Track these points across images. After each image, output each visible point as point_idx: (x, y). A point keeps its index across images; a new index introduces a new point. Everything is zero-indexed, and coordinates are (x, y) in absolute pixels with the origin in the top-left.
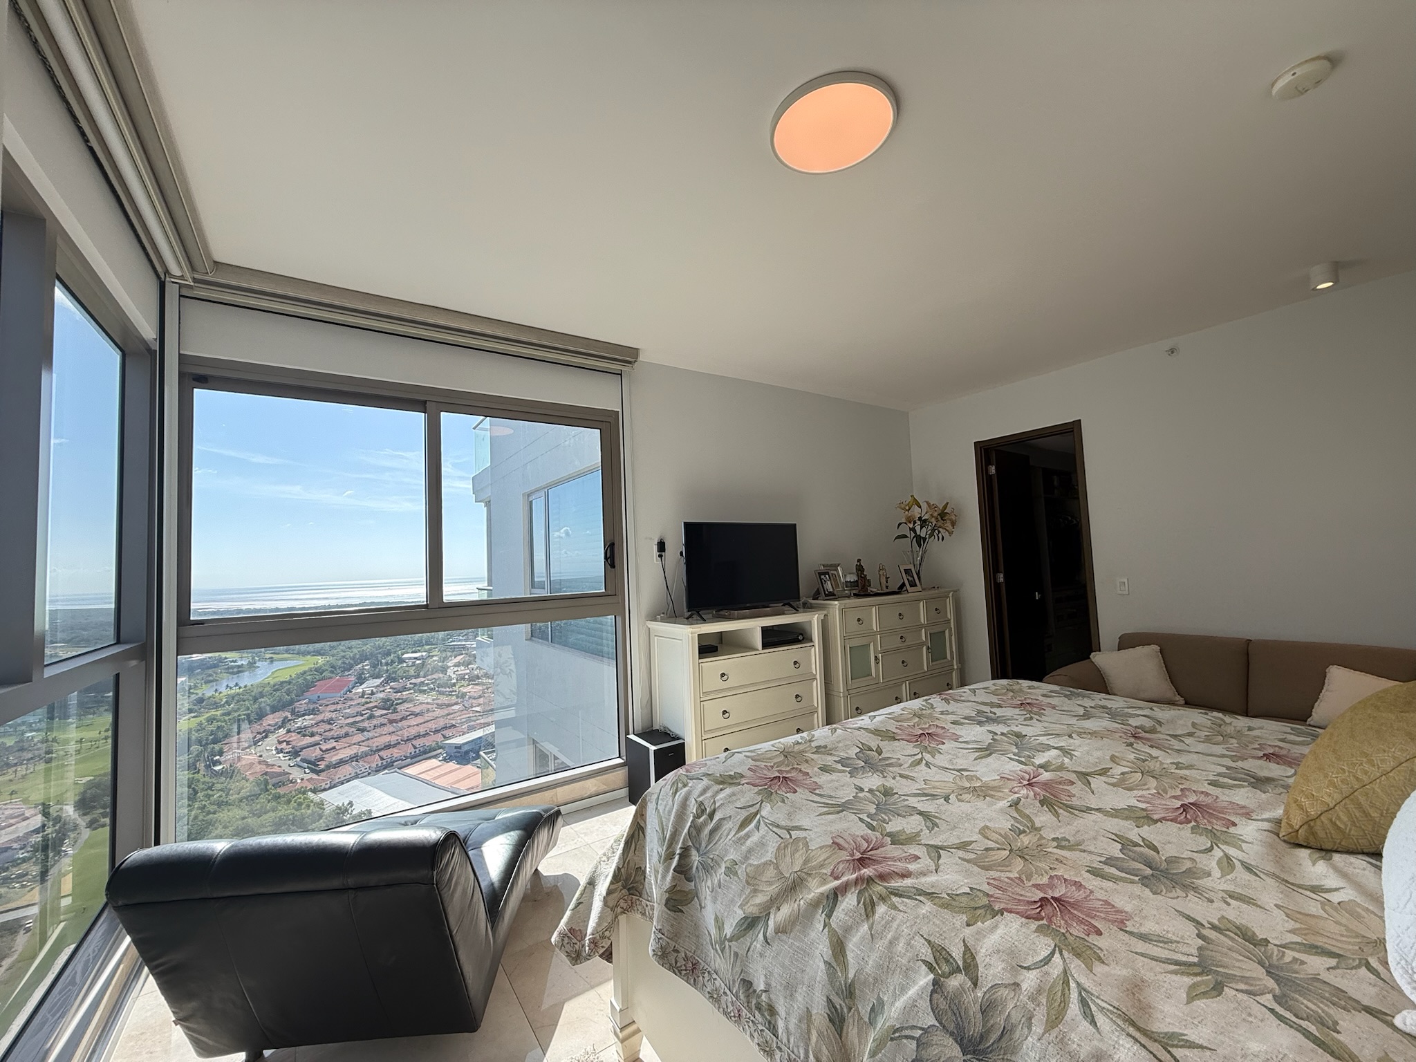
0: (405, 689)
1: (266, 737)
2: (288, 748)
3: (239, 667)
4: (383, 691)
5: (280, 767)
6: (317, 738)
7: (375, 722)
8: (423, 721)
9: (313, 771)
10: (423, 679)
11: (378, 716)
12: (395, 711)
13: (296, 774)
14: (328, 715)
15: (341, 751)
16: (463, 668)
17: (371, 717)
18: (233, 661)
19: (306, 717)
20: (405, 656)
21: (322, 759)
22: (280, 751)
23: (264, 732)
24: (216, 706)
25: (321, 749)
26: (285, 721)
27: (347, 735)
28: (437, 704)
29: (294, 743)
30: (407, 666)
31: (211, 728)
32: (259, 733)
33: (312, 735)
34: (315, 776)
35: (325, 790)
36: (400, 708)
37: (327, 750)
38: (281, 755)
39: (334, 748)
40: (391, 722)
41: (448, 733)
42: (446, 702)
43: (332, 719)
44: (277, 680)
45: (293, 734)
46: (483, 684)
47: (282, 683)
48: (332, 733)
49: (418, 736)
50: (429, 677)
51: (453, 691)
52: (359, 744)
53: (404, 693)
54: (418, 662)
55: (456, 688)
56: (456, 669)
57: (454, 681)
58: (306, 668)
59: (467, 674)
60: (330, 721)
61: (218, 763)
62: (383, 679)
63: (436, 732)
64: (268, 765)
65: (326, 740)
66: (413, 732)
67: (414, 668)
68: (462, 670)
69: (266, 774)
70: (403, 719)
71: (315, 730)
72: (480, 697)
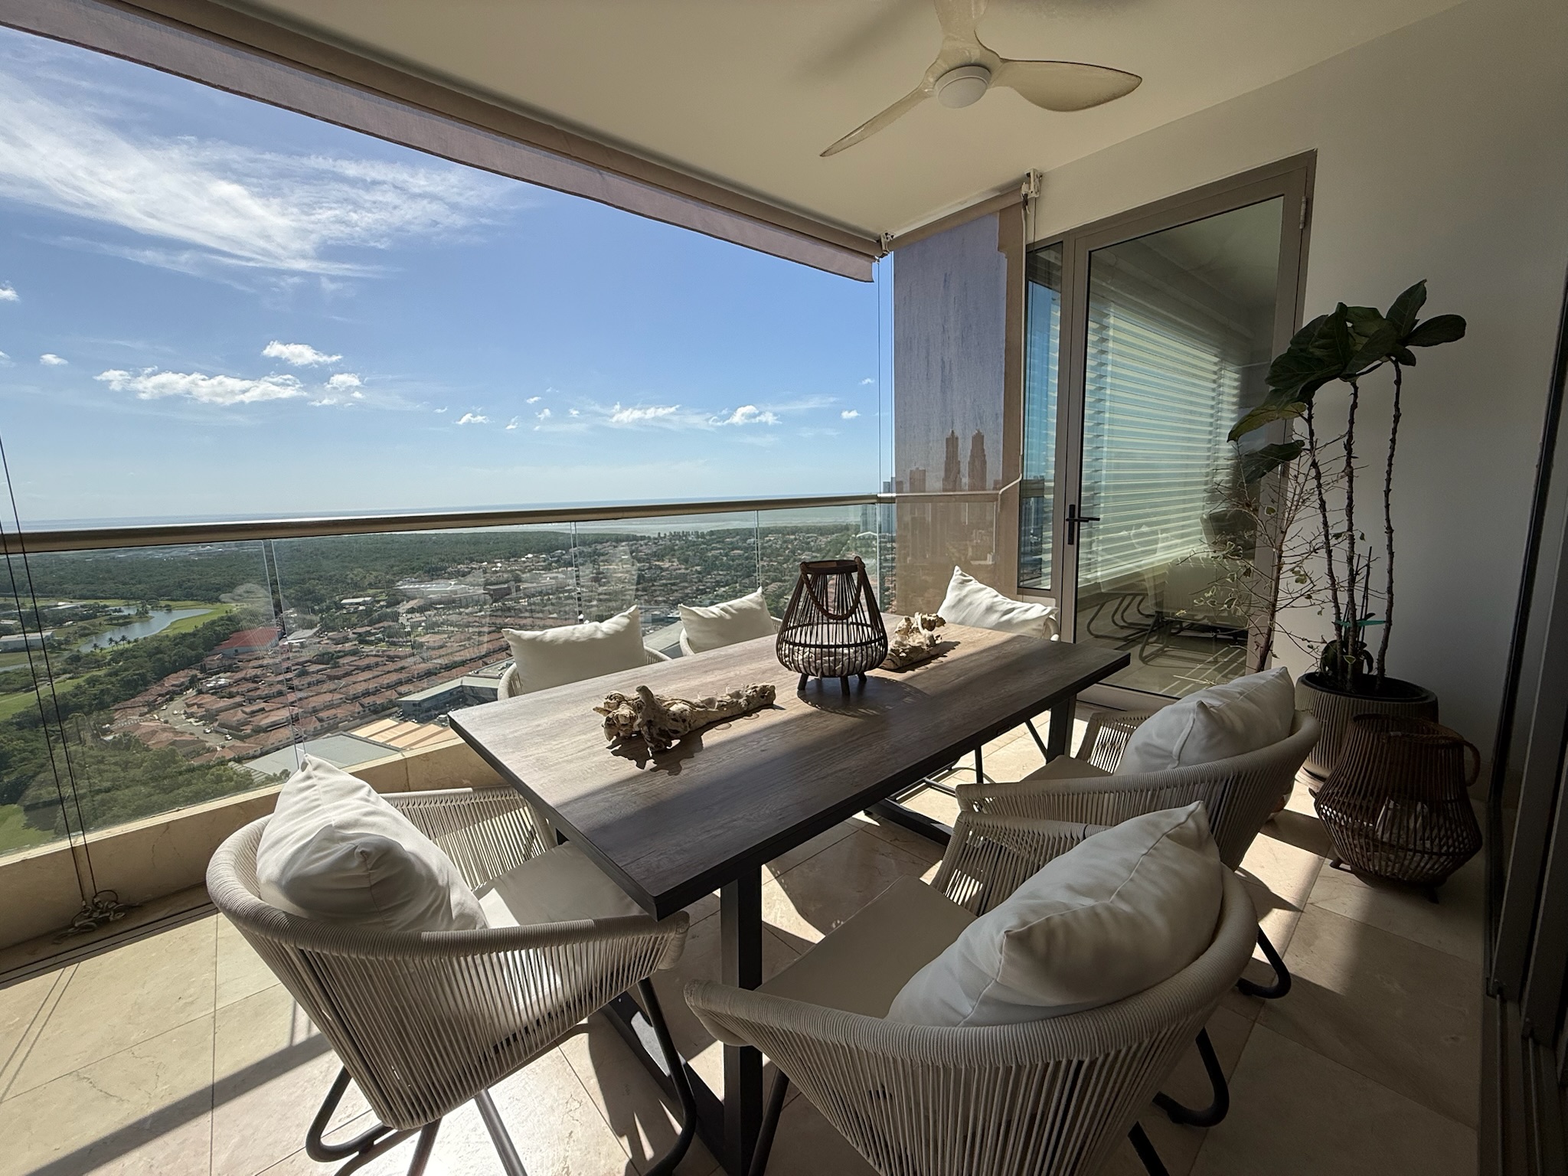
0: (346, 640)
1: (172, 699)
2: (201, 712)
3: (125, 617)
4: (319, 643)
5: (192, 734)
6: (238, 699)
7: (309, 679)
8: (371, 676)
9: (234, 737)
10: (368, 628)
11: (313, 673)
12: (336, 666)
13: (213, 741)
14: (251, 673)
15: (272, 713)
16: (418, 615)
17: (303, 673)
18: (115, 611)
19: (221, 675)
20: (344, 601)
21: (247, 723)
22: (190, 716)
23: (167, 694)
24: (98, 664)
25: (244, 712)
26: (193, 682)
27: (280, 694)
28: (388, 656)
29: (208, 706)
30: (348, 613)
31: (95, 691)
32: (160, 695)
33: (231, 696)
34: (238, 743)
35: (255, 757)
36: (342, 661)
37: (253, 712)
38: (192, 720)
39: (263, 709)
40: (331, 678)
41: (403, 689)
42: (401, 654)
43: (256, 676)
44: (177, 632)
45: (205, 696)
46: (444, 632)
47: (185, 635)
48: (258, 692)
49: (367, 693)
50: (377, 626)
51: (407, 642)
52: (292, 704)
53: (347, 645)
54: (361, 608)
55: (412, 638)
56: (409, 616)
57: (408, 629)
58: (215, 617)
59: (423, 621)
60: (254, 679)
61: (106, 732)
62: (317, 629)
63: (389, 687)
64: (176, 733)
65: (251, 701)
66: (360, 688)
67: (356, 615)
68: (417, 617)
69: (174, 743)
70: (347, 674)
71: (234, 690)
72: (441, 647)
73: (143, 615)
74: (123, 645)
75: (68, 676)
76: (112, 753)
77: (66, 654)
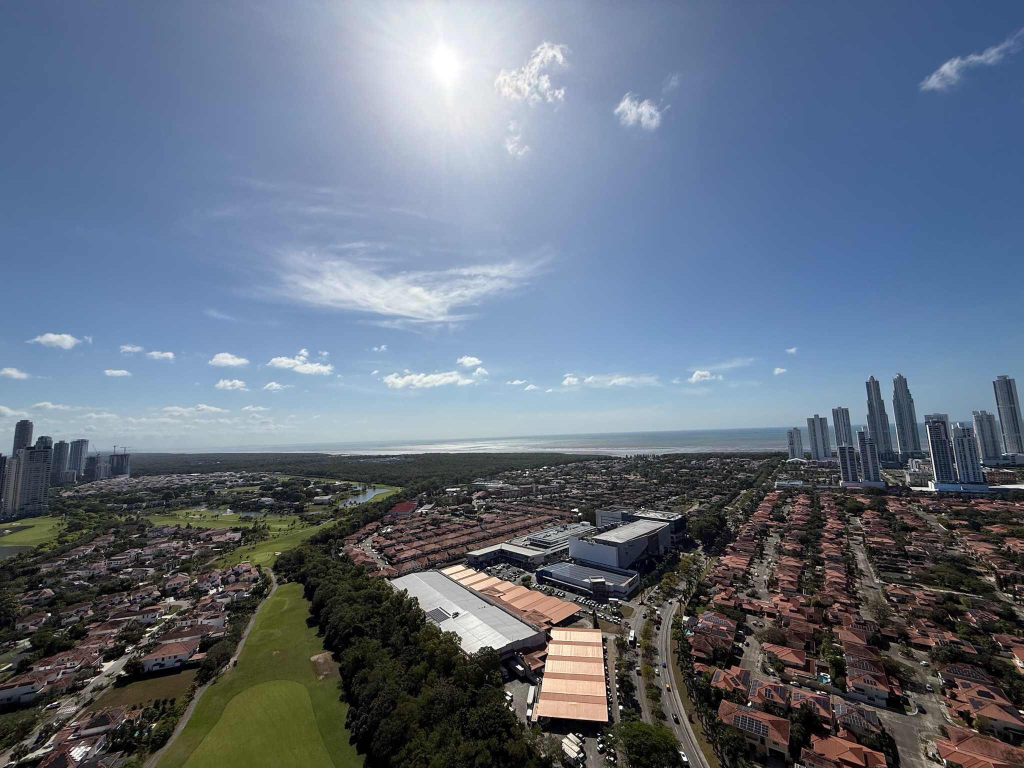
0: (446, 512)
1: (367, 537)
2: (378, 546)
3: (357, 491)
4: (433, 513)
5: (372, 558)
6: (394, 541)
7: (427, 534)
8: (454, 536)
9: (390, 563)
10: (457, 507)
11: (429, 530)
12: (439, 528)
13: (381, 565)
14: (401, 527)
15: (406, 552)
16: (482, 501)
17: (425, 530)
18: (355, 488)
19: (389, 526)
20: (447, 490)
21: (395, 556)
22: (373, 547)
23: (366, 534)
24: (344, 515)
25: (395, 549)
26: (378, 529)
27: (410, 541)
28: (465, 525)
29: (380, 543)
30: (448, 497)
31: (340, 528)
32: (363, 534)
33: (391, 539)
34: (390, 567)
35: (396, 578)
36: (443, 525)
37: (398, 550)
38: (374, 550)
39: (402, 549)
40: (437, 535)
41: (470, 546)
42: (471, 524)
43: (402, 529)
44: (375, 501)
45: (381, 537)
46: (494, 513)
47: (378, 503)
48: (402, 539)
49: (452, 547)
50: (461, 506)
51: (475, 517)
52: (416, 548)
53: (445, 516)
54: (455, 494)
55: (477, 515)
56: (478, 501)
57: (476, 509)
58: (391, 494)
59: (484, 505)
60: (401, 531)
61: (340, 551)
62: (433, 505)
63: (463, 544)
64: (366, 557)
65: (399, 543)
66: (449, 543)
67: (451, 498)
68: (482, 502)
69: (364, 562)
70: (444, 533)
71: (393, 536)
72: (492, 522)
73: (364, 490)
74: (354, 506)
75: (332, 519)
76: (340, 563)
77: (334, 508)
